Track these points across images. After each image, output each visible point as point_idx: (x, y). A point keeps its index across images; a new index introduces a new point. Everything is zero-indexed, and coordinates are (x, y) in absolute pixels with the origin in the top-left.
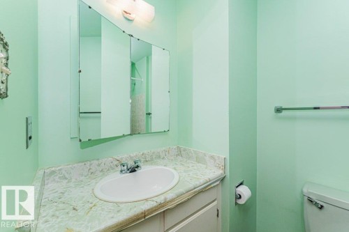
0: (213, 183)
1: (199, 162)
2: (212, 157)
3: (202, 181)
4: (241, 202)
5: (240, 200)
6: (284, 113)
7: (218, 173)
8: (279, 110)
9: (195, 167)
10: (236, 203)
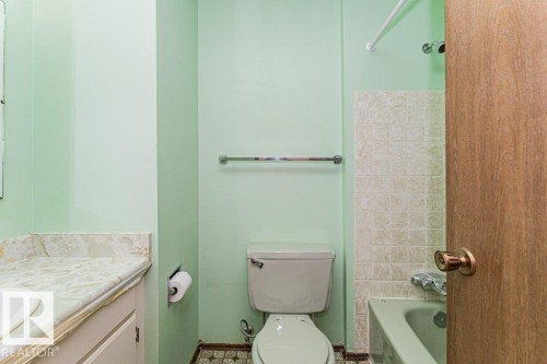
0: (129, 283)
1: (95, 256)
2: (126, 239)
3: (103, 287)
4: (177, 298)
5: (176, 296)
6: (229, 164)
7: (136, 263)
8: (224, 161)
9: (88, 268)
10: (170, 303)
